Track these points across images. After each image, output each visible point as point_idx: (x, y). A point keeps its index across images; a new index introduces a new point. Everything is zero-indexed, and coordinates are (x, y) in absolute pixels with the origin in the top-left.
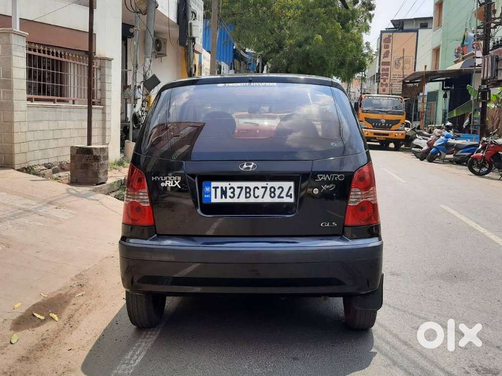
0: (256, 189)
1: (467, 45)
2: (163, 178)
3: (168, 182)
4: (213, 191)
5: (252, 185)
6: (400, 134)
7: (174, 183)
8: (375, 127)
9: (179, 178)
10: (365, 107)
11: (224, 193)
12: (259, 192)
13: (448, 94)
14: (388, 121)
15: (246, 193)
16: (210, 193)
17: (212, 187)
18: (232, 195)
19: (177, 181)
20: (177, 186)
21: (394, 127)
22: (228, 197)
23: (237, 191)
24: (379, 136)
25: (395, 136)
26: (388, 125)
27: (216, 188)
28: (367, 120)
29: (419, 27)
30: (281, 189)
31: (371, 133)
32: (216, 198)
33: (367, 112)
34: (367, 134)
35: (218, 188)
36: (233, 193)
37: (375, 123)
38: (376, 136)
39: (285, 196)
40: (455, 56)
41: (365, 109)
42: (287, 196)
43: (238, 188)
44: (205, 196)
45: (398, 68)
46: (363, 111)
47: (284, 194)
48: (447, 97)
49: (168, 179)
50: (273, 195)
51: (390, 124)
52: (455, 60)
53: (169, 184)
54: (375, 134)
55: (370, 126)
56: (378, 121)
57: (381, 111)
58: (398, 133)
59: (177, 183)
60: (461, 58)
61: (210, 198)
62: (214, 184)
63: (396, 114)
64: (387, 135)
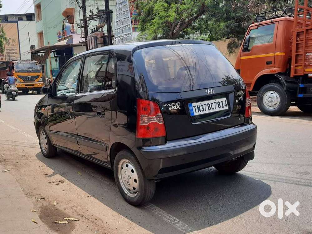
0: (212, 104)
1: (66, 31)
2: (170, 105)
3: (173, 107)
4: (194, 108)
5: (210, 102)
6: (41, 84)
7: (177, 107)
8: (25, 81)
9: (179, 103)
10: (16, 69)
11: (199, 109)
12: (214, 106)
13: (58, 59)
14: (32, 77)
15: (208, 107)
16: (192, 110)
17: (193, 106)
18: (203, 110)
19: (178, 105)
20: (178, 108)
21: (36, 80)
22: (201, 111)
23: (204, 106)
24: (28, 86)
25: (38, 85)
26: (33, 79)
27: (195, 107)
28: (19, 77)
29: (17, 20)
30: (222, 103)
31: (23, 85)
32: (196, 112)
33: (18, 72)
34: (21, 86)
35: (196, 106)
36: (203, 108)
37: (25, 79)
38: (26, 86)
39: (224, 106)
40: (58, 37)
41: (17, 70)
42: (225, 106)
43: (204, 105)
44: (191, 112)
45: (9, 45)
46: (16, 72)
47: (224, 105)
48: (57, 61)
49: (173, 105)
50: (219, 106)
51: (34, 78)
52: (58, 39)
53: (174, 108)
54: (26, 85)
55: (22, 81)
56: (26, 77)
57: (27, 71)
58: (39, 84)
59: (178, 107)
60: (63, 38)
61: (193, 113)
62: (193, 104)
63: (36, 72)
64: (33, 85)
